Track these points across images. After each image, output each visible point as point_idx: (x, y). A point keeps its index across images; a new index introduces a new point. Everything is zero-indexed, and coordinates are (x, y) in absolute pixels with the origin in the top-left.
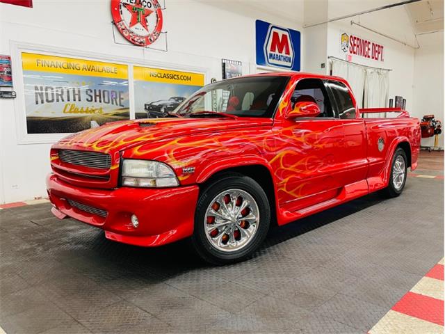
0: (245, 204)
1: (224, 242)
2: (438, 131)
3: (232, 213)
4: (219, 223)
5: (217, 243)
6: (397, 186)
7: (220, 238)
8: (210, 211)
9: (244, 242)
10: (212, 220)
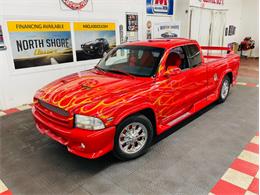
0: (140, 129)
1: (129, 148)
2: (253, 47)
3: (133, 134)
4: (126, 140)
5: (125, 150)
6: (223, 97)
7: (126, 147)
8: (122, 135)
9: (139, 148)
10: (123, 139)
